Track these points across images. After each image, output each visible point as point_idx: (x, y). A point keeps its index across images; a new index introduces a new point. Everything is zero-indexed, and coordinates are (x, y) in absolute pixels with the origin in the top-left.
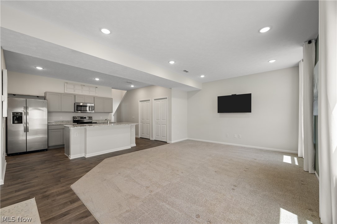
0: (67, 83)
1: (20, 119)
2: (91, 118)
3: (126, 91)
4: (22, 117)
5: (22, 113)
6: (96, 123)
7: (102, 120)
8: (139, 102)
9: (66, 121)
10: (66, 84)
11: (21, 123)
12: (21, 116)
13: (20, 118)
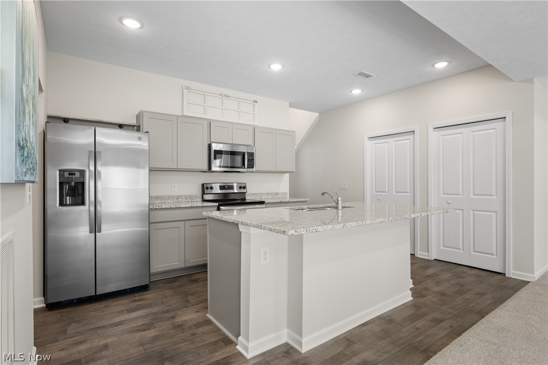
0: (188, 88)
1: (80, 192)
2: (244, 188)
3: (318, 114)
4: (83, 184)
5: (82, 172)
6: (262, 203)
7: (268, 194)
8: (366, 139)
9: (186, 197)
10: (185, 91)
11: (83, 203)
12: (81, 180)
13: (80, 187)
